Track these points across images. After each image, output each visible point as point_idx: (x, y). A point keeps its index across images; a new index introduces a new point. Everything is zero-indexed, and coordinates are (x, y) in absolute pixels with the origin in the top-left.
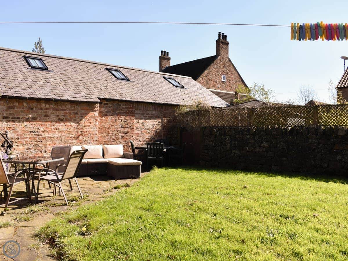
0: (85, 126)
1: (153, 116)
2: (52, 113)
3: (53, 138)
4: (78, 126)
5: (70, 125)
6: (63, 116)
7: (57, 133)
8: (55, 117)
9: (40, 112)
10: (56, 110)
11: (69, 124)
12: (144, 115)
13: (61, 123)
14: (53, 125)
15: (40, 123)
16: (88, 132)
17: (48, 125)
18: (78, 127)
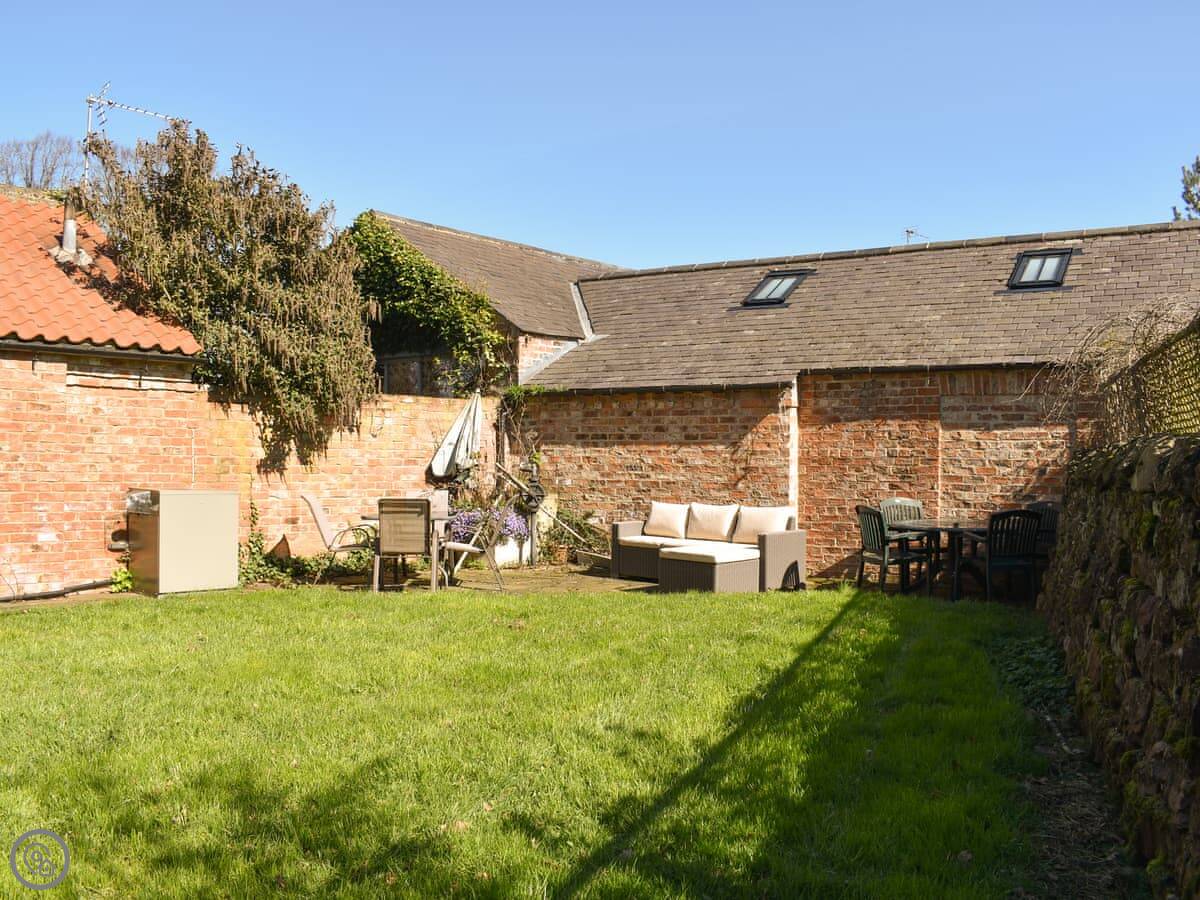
0: (754, 453)
1: (1025, 413)
2: (672, 423)
3: (674, 483)
4: (733, 453)
5: (714, 452)
6: (697, 427)
7: (682, 471)
8: (678, 430)
9: (645, 421)
10: (681, 413)
11: (711, 448)
12: (982, 413)
13: (693, 447)
14: (675, 452)
15: (646, 448)
16: (760, 471)
17: (662, 451)
18: (735, 457)
